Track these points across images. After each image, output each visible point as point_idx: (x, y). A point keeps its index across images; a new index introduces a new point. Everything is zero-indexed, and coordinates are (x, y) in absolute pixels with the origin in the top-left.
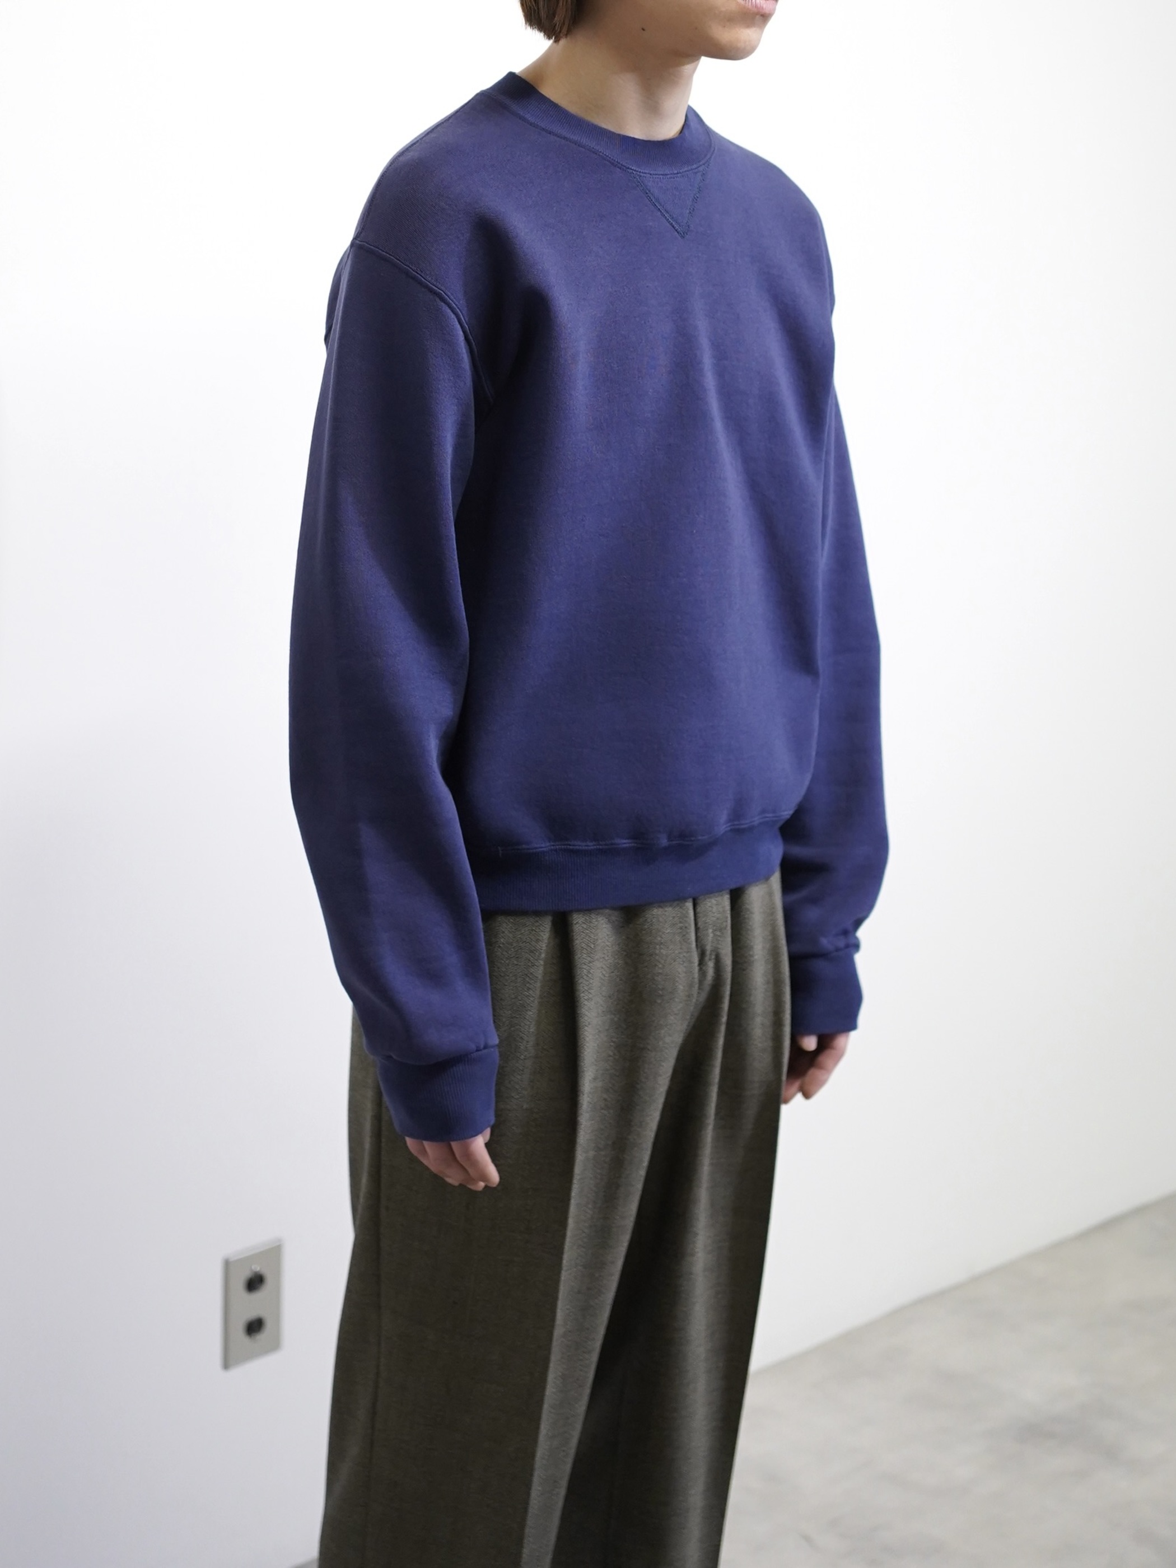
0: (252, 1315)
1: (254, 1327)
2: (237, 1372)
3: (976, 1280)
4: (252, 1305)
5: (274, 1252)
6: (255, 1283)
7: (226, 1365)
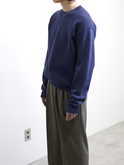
0: (28, 136)
1: (28, 137)
2: (26, 142)
3: (102, 131)
4: (28, 135)
5: (30, 129)
6: (28, 133)
7: (25, 141)
